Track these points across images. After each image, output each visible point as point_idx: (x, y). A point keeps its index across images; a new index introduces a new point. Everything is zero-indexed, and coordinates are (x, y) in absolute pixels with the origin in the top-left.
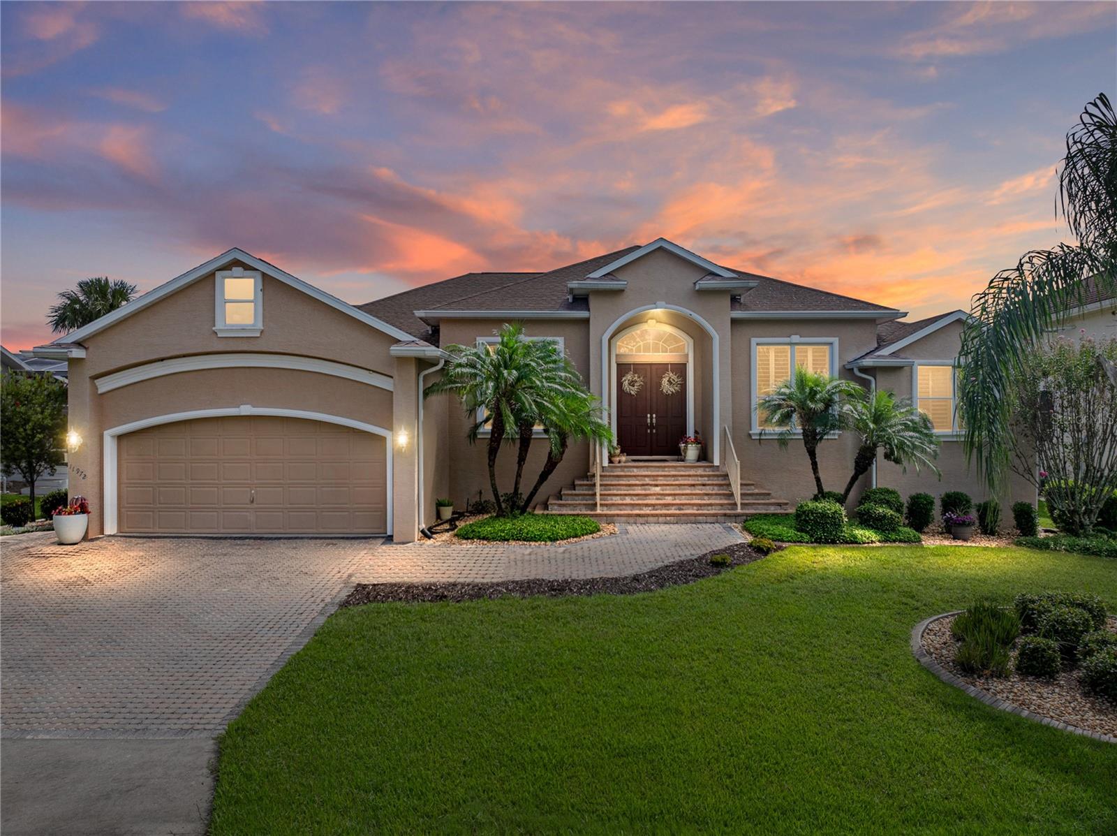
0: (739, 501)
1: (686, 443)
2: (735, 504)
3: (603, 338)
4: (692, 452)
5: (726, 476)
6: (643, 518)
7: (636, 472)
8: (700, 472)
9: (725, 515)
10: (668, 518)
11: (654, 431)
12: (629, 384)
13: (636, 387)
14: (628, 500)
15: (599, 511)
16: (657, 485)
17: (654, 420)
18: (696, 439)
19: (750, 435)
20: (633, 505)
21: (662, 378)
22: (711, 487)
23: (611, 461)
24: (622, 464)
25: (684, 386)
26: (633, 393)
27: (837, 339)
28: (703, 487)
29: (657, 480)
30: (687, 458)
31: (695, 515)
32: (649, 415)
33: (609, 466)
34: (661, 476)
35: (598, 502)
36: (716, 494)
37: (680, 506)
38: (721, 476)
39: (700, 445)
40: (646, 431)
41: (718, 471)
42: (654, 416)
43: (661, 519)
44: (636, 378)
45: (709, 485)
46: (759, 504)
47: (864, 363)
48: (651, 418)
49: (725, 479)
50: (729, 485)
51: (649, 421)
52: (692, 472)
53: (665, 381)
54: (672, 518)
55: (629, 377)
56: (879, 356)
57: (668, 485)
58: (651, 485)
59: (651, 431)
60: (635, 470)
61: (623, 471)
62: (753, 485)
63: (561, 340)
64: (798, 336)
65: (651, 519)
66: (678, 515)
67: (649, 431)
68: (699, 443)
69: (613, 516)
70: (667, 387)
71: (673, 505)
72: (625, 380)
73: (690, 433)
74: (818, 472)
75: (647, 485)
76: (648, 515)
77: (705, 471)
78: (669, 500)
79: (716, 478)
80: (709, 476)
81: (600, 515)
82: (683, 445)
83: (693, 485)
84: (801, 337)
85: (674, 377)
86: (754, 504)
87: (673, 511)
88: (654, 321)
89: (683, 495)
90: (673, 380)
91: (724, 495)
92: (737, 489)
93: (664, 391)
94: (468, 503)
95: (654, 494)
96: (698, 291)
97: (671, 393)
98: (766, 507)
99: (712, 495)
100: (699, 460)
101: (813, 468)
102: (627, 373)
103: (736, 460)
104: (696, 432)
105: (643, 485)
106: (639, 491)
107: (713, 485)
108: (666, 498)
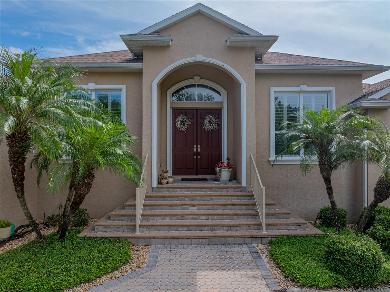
0: (264, 221)
1: (220, 167)
2: (260, 225)
3: (153, 83)
4: (225, 174)
5: (251, 196)
6: (178, 240)
7: (179, 192)
8: (231, 192)
9: (252, 237)
10: (200, 240)
11: (199, 157)
12: (181, 123)
13: (185, 126)
14: (167, 221)
15: (138, 233)
16: (194, 205)
17: (199, 150)
18: (228, 164)
19: (269, 161)
20: (170, 227)
21: (204, 119)
22: (240, 207)
23: (160, 183)
24: (170, 185)
25: (220, 125)
26: (183, 130)
27: (334, 88)
28: (233, 207)
29: (195, 200)
30: (221, 179)
31: (225, 237)
32: (195, 146)
33: (157, 187)
34: (199, 196)
35: (138, 224)
36: (244, 214)
37: (212, 227)
38: (248, 196)
39: (231, 169)
40: (194, 157)
41: (245, 191)
42: (199, 146)
43: (194, 241)
44: (186, 119)
45: (238, 205)
46: (281, 224)
47: (363, 104)
48: (197, 148)
49: (251, 199)
50: (255, 205)
51: (195, 150)
52: (224, 192)
53: (206, 122)
54: (204, 240)
55: (181, 118)
56: (372, 99)
57: (203, 205)
58: (189, 205)
59: (197, 157)
60: (178, 190)
61: (169, 191)
62: (274, 204)
63: (124, 88)
64: (306, 86)
65: (184, 241)
66: (210, 237)
67: (195, 157)
68: (230, 168)
69: (150, 238)
70: (208, 126)
71: (206, 226)
72: (178, 121)
73: (225, 160)
74: (333, 197)
75: (186, 205)
76: (182, 238)
77: (235, 191)
78: (203, 221)
79: (243, 198)
80: (237, 196)
81: (138, 238)
82: (218, 169)
83: (225, 205)
84: (308, 86)
85: (213, 118)
86: (277, 224)
87: (206, 233)
88: (198, 77)
89: (215, 215)
90: (213, 121)
91: (250, 214)
92: (262, 210)
93: (206, 128)
94: (44, 217)
95: (190, 215)
96: (229, 47)
97: (210, 130)
98: (287, 226)
99: (240, 215)
100: (230, 180)
101: (328, 192)
102: (179, 116)
103: (262, 187)
104: (228, 159)
105: (182, 205)
106: (178, 211)
107: (241, 205)
108: (201, 217)
